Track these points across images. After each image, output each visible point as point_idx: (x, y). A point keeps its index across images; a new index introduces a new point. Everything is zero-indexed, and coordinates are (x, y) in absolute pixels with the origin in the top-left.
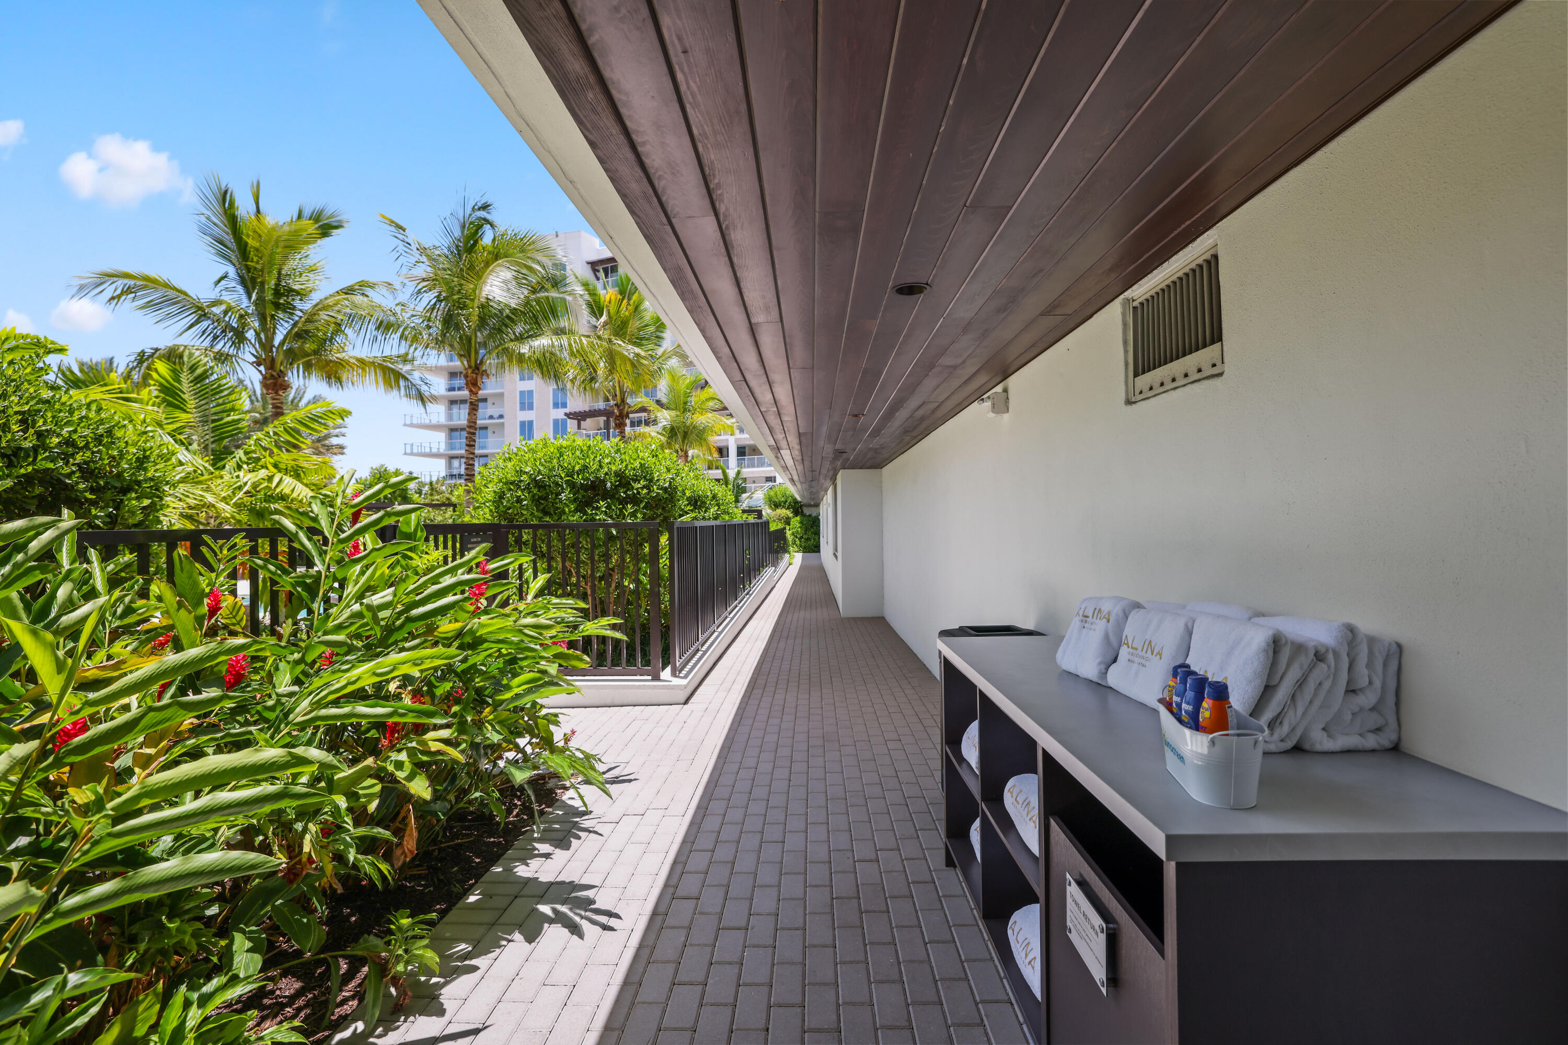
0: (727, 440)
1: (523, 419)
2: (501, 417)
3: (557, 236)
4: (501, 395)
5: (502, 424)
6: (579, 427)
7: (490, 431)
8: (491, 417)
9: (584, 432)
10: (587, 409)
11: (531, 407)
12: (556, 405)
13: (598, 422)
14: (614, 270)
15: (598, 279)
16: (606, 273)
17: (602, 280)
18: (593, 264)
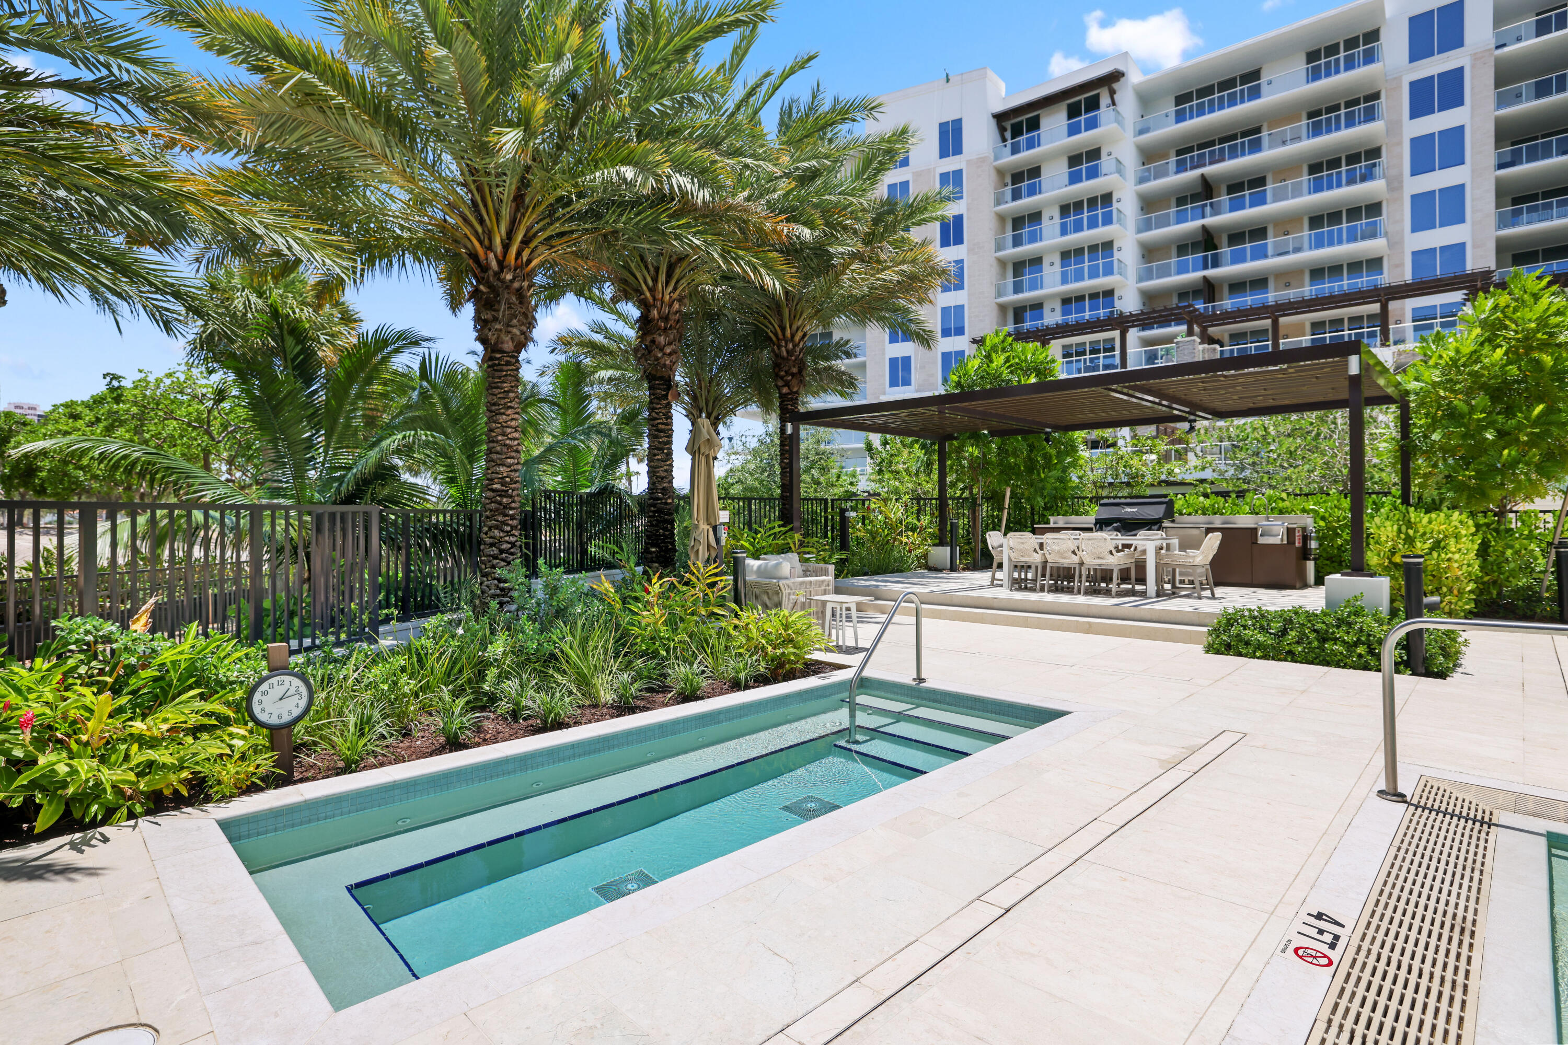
3: (948, 81)
12: (946, 333)
14: (1034, 125)
15: (1004, 140)
16: (1017, 131)
17: (1009, 142)
18: (1000, 118)
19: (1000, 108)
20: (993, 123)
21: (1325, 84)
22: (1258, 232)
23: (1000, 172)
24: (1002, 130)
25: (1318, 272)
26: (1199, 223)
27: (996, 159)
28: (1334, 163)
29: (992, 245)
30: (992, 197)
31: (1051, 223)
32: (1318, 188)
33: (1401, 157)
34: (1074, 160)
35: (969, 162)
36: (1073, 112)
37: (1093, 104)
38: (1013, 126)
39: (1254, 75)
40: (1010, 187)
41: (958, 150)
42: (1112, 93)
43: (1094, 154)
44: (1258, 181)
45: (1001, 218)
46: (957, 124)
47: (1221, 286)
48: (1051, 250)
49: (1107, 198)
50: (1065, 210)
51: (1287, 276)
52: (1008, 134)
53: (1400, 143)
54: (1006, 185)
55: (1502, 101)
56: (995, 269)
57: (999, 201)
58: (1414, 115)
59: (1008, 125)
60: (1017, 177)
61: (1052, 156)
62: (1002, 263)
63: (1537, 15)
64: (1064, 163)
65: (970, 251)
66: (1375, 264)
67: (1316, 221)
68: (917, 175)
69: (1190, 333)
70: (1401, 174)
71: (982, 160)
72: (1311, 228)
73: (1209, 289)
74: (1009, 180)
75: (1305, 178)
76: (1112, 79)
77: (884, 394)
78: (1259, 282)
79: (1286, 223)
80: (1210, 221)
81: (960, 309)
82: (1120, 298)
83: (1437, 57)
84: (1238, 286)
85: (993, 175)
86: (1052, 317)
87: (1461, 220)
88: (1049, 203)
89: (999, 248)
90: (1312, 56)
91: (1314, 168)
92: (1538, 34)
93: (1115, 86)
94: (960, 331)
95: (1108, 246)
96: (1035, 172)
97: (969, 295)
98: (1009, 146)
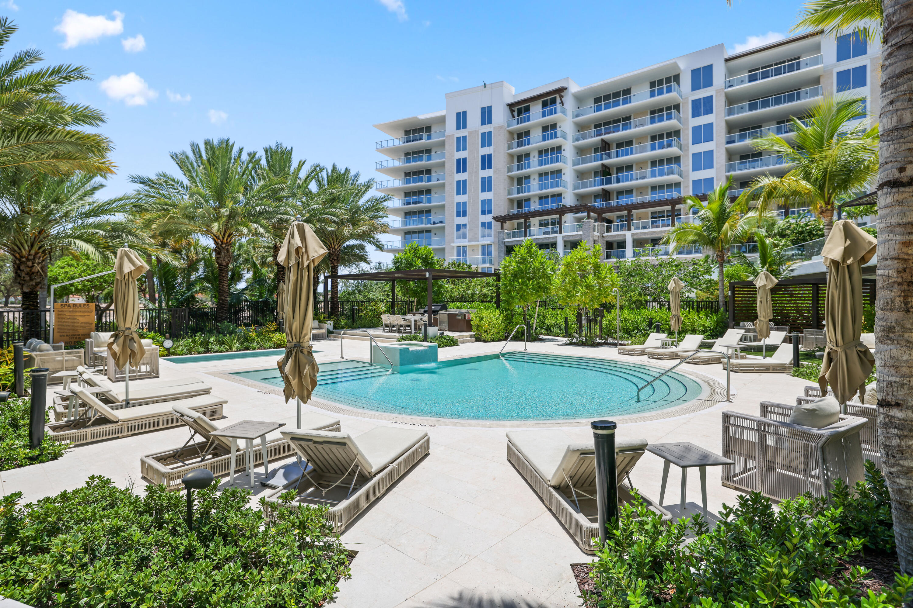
0: (625, 235)
1: (484, 221)
2: (441, 222)
3: (485, 87)
4: (443, 206)
5: (444, 228)
6: (502, 228)
7: (433, 233)
8: (434, 223)
9: (506, 231)
10: (506, 214)
11: (464, 214)
12: (483, 213)
13: (513, 224)
14: (527, 109)
15: (514, 117)
16: (520, 112)
17: (516, 118)
18: (511, 106)
19: (511, 101)
20: (507, 109)
21: (658, 98)
22: (629, 167)
23: (511, 133)
24: (512, 111)
25: (654, 188)
26: (600, 162)
27: (508, 126)
28: (661, 136)
29: (506, 170)
30: (506, 145)
31: (534, 159)
32: (653, 148)
33: (688, 135)
34: (545, 129)
35: (494, 128)
36: (545, 104)
37: (553, 101)
38: (518, 109)
39: (627, 91)
40: (516, 141)
41: (490, 122)
42: (561, 97)
43: (554, 126)
44: (629, 143)
45: (511, 156)
46: (490, 108)
47: (613, 192)
48: (534, 173)
49: (559, 148)
50: (541, 153)
51: (641, 189)
52: (515, 114)
53: (688, 129)
54: (514, 139)
55: (730, 112)
56: (507, 181)
57: (510, 147)
58: (694, 116)
59: (515, 109)
60: (519, 136)
61: (535, 126)
62: (511, 178)
63: (750, 71)
64: (541, 130)
65: (494, 172)
66: (678, 185)
67: (654, 163)
68: (471, 133)
69: (589, 217)
70: (688, 144)
71: (501, 127)
72: (652, 167)
73: (606, 195)
74: (515, 136)
75: (649, 143)
76: (561, 91)
77: (454, 242)
78: (629, 192)
79: (641, 164)
80: (606, 162)
81: (490, 201)
82: (564, 198)
83: (702, 90)
84: (620, 193)
85: (507, 135)
86: (534, 206)
87: (712, 167)
88: (534, 149)
89: (510, 170)
90: (652, 85)
91: (653, 138)
92: (750, 81)
93: (562, 94)
94: (490, 212)
95: (559, 171)
96: (527, 133)
97: (494, 194)
98: (516, 120)
